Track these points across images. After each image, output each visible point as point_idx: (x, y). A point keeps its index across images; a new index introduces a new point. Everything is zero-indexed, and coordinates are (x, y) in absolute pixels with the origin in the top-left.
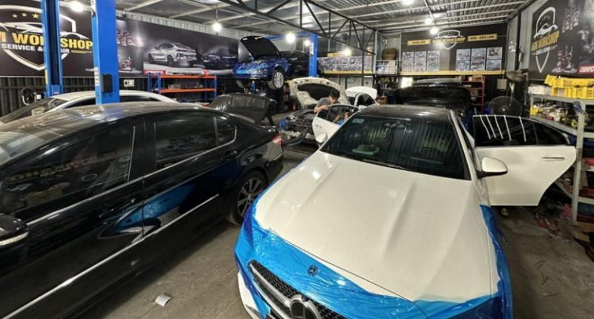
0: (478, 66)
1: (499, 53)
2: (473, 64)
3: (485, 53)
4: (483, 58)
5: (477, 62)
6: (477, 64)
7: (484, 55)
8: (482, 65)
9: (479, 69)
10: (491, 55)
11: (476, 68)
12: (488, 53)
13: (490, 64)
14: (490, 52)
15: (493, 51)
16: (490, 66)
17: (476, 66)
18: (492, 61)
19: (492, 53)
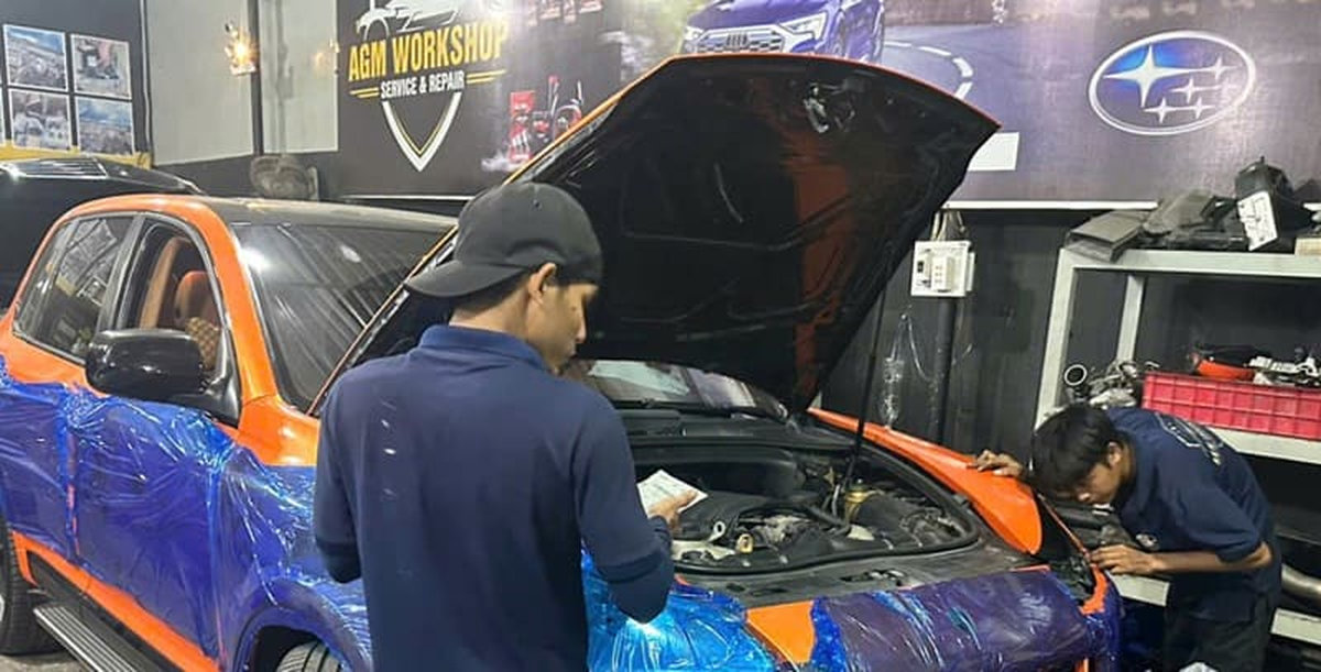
0: (43, 122)
1: (118, 73)
2: (20, 108)
3: (65, 58)
4: (61, 83)
5: (35, 98)
6: (38, 108)
7: (59, 67)
8: (59, 119)
9: (46, 138)
10: (91, 73)
11: (37, 132)
12: (77, 65)
13: (89, 115)
14: (85, 55)
15: (95, 53)
16: (94, 129)
17: (33, 122)
18: (98, 106)
19: (92, 62)
